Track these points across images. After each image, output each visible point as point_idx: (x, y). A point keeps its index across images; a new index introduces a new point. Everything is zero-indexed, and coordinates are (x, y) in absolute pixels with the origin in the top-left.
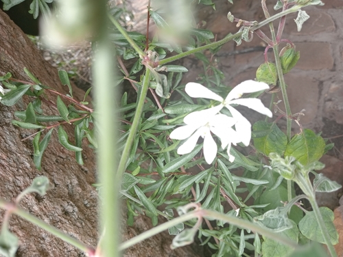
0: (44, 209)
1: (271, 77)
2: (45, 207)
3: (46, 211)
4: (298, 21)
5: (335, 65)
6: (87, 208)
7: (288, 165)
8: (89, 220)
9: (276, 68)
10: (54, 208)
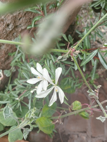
0: (8, 15)
1: (75, 108)
2: (9, 16)
3: (7, 16)
4: (101, 118)
5: (94, 137)
6: (13, 35)
7: (31, 116)
8: (7, 36)
9: (79, 110)
10: (9, 20)
